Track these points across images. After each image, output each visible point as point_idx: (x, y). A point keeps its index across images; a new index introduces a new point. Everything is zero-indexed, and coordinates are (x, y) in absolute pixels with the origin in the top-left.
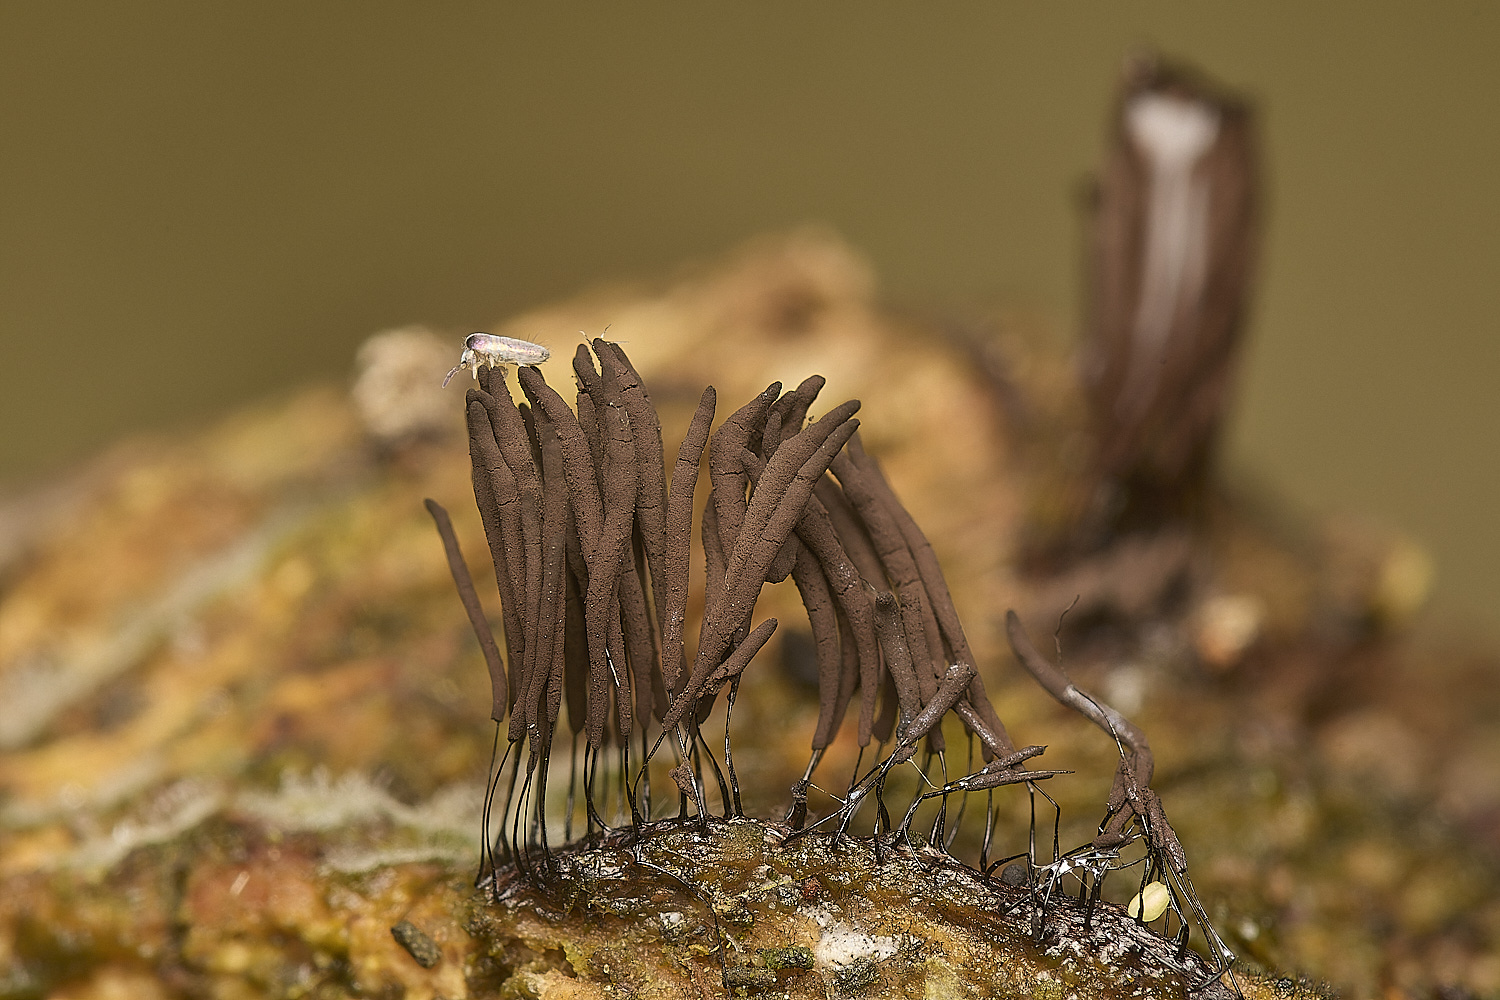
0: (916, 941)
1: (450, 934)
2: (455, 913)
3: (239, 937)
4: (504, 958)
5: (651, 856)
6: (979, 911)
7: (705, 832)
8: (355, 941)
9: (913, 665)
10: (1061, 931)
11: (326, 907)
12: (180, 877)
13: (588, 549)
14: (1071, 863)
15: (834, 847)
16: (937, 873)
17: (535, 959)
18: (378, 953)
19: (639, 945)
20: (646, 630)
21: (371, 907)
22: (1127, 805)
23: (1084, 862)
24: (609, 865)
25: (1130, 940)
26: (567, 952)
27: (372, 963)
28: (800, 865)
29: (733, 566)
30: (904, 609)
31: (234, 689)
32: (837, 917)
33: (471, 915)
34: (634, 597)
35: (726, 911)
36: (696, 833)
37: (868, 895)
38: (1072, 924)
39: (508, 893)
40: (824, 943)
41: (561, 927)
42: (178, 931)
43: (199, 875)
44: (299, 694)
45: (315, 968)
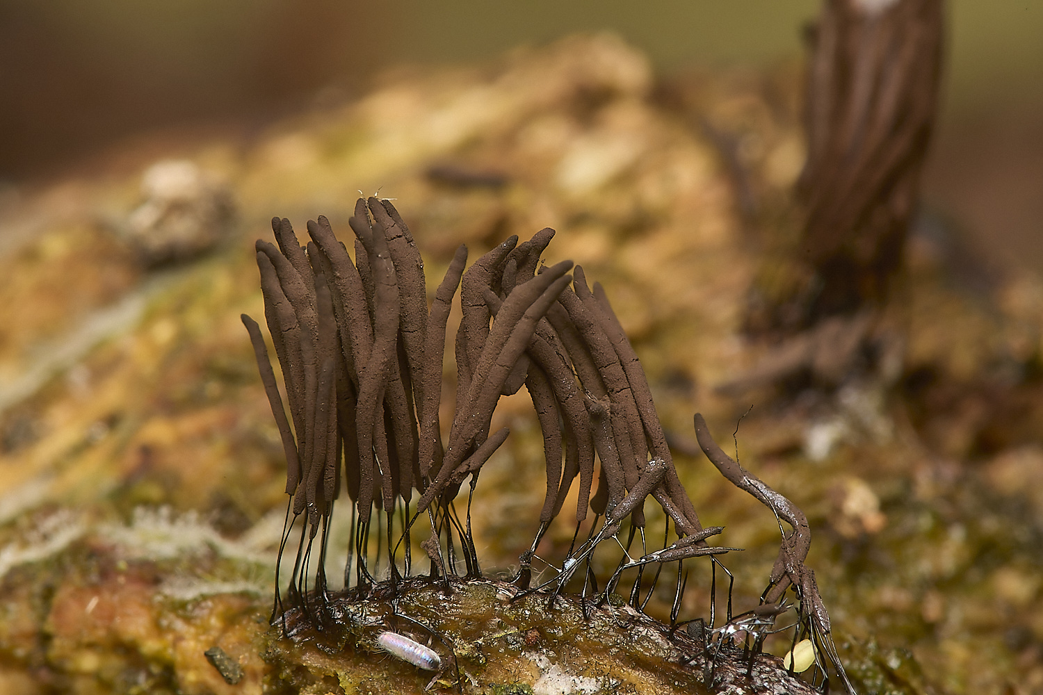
0: (614, 682)
1: (251, 658)
2: (255, 641)
3: (91, 646)
4: (292, 680)
5: (406, 608)
6: (663, 661)
7: (448, 592)
8: (179, 658)
9: (620, 460)
10: (729, 679)
11: (158, 629)
12: (48, 593)
13: (359, 365)
14: (736, 627)
15: (551, 605)
16: (632, 629)
17: (317, 682)
18: (196, 668)
19: (397, 676)
20: (408, 426)
21: (192, 630)
22: (786, 576)
23: (746, 626)
24: (373, 614)
25: (783, 688)
26: (341, 680)
27: (191, 677)
28: (524, 619)
29: (475, 382)
30: (612, 416)
31: (112, 421)
32: (553, 661)
33: (267, 647)
34: (399, 401)
35: (464, 654)
36: (441, 592)
37: (577, 645)
38: (737, 674)
39: (295, 631)
40: (541, 681)
41: (336, 659)
42: (45, 639)
43: (62, 595)
44: (159, 432)
45: (150, 675)
